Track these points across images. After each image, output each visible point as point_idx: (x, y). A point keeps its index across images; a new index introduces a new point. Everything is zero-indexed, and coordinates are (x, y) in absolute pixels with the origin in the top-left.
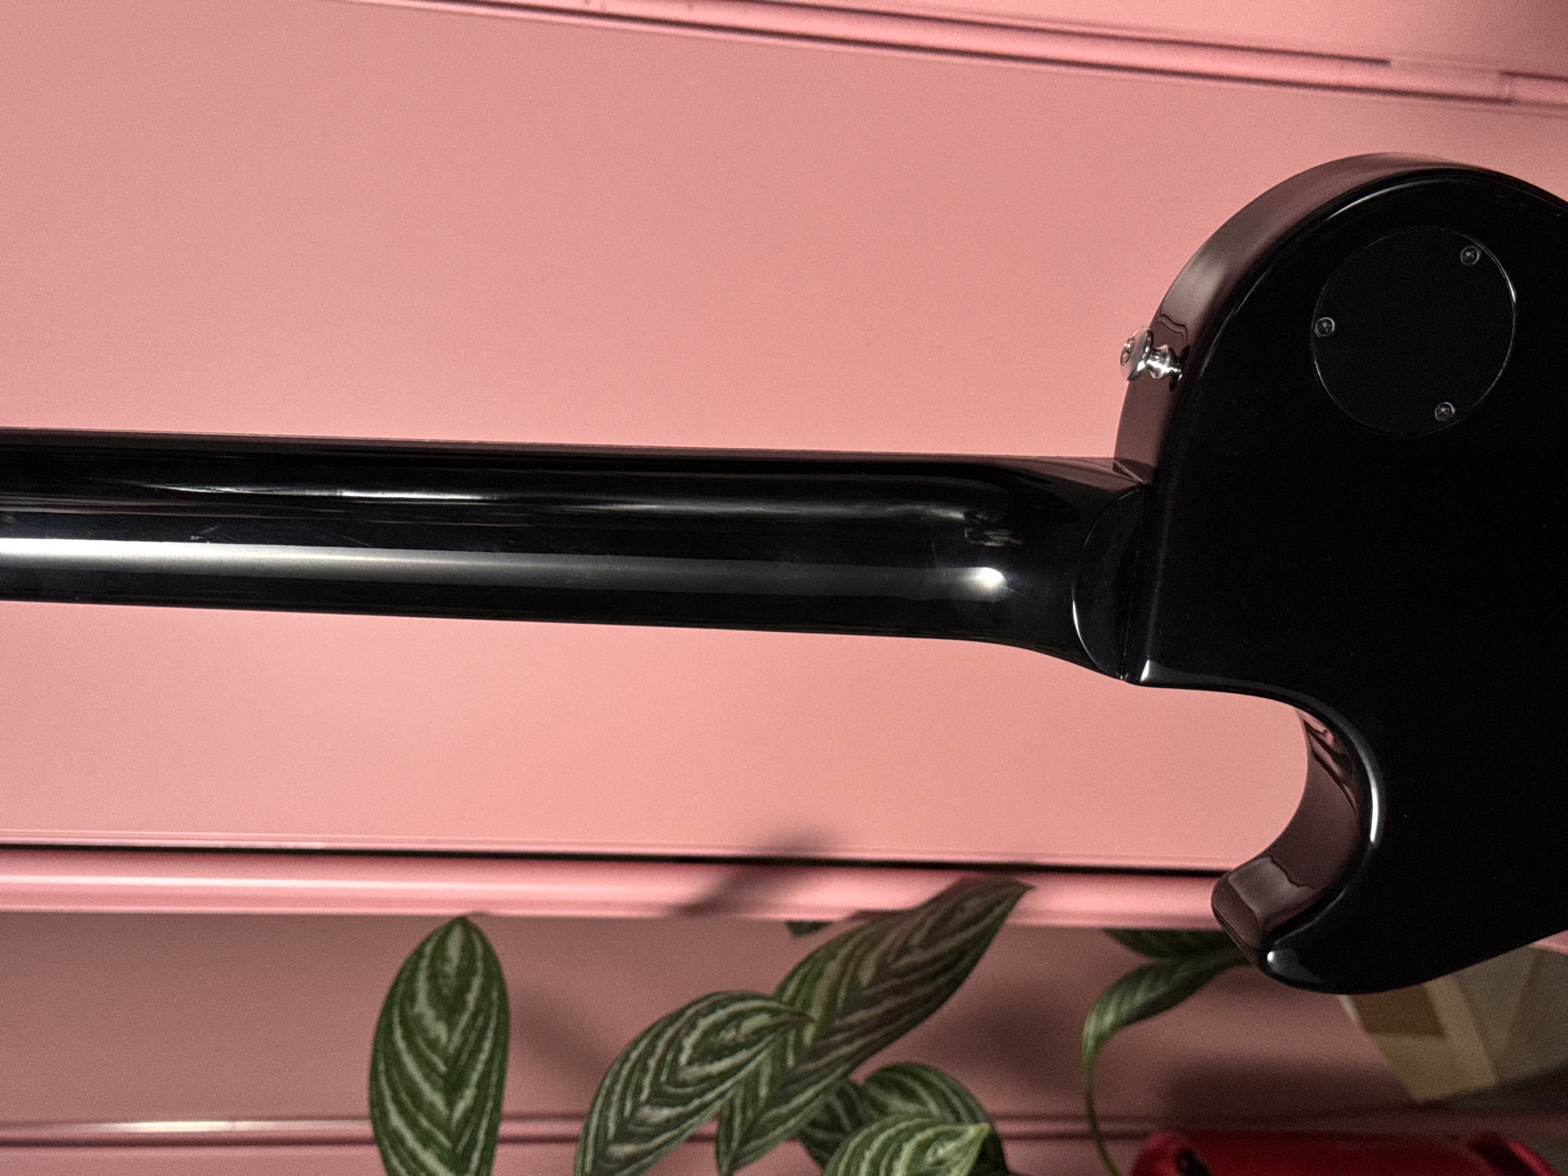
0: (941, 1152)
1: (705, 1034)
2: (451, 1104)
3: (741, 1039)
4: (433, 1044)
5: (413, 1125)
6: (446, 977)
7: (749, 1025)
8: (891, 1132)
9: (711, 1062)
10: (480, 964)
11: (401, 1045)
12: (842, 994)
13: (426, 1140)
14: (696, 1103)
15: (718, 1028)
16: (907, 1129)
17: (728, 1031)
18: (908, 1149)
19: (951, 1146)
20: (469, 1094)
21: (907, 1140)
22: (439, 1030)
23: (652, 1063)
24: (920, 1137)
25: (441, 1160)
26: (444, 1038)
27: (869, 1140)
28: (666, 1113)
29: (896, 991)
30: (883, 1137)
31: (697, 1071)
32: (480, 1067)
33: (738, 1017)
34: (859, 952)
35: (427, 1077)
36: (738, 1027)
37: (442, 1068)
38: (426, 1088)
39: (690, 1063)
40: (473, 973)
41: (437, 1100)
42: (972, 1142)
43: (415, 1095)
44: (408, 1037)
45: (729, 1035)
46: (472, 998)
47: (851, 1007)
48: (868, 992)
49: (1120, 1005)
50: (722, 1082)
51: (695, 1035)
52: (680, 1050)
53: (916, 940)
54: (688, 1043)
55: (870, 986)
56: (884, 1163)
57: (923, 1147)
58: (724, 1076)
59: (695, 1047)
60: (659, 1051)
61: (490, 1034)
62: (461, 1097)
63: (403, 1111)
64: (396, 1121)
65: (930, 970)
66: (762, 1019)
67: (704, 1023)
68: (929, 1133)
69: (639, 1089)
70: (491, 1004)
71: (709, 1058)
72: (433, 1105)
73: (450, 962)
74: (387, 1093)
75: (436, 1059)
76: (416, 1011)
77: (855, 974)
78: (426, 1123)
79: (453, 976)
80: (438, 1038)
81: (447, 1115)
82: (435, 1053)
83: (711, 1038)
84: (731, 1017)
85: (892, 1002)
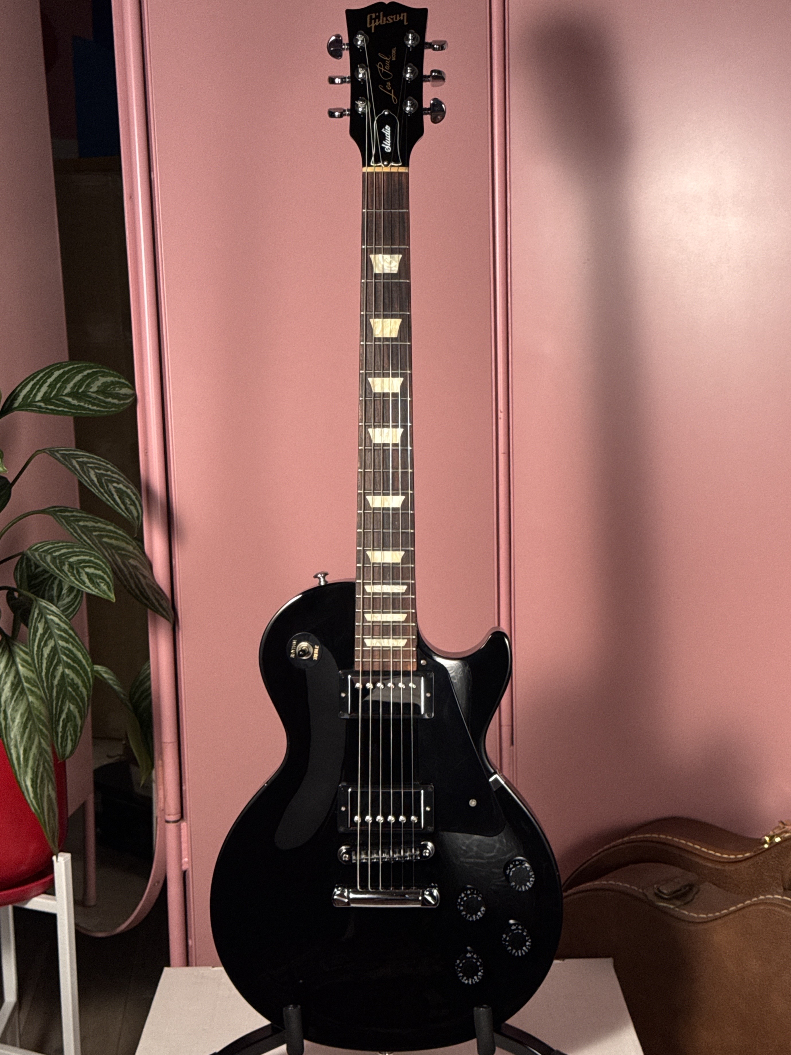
0: (102, 585)
1: (125, 492)
2: (68, 395)
3: (128, 506)
4: (88, 386)
5: (57, 380)
6: (114, 389)
7: (132, 508)
8: (104, 566)
9: (117, 495)
10: (122, 402)
11: (85, 373)
12: (123, 552)
13: (52, 386)
14: (102, 491)
15: (129, 496)
16: (106, 572)
17: (129, 501)
18: (99, 572)
19: (105, 588)
20: (75, 402)
21: (103, 572)
22: (94, 388)
23: (109, 473)
24: (105, 576)
25: (45, 393)
26: (91, 390)
27: (98, 558)
28: (95, 480)
29: (130, 573)
30: (101, 563)
31: (113, 490)
32: (86, 406)
33: (135, 505)
34: (138, 559)
35: (75, 385)
36: (131, 504)
37: (80, 391)
38: (71, 384)
39: (115, 487)
40: (119, 400)
41: (68, 390)
42: (108, 596)
43: (67, 381)
44: (88, 376)
45: (128, 501)
46: (110, 400)
47: (121, 556)
48: (127, 562)
50: (112, 500)
51: (124, 489)
52: (118, 483)
53: (148, 582)
54: (121, 486)
55: (129, 563)
56: (92, 565)
57: (102, 578)
58: (114, 500)
59: (120, 489)
60: (114, 475)
61: (99, 409)
62: (73, 400)
63: (60, 376)
64: (57, 374)
65: (140, 586)
66: (135, 514)
67: (129, 491)
68: (108, 580)
69: (99, 469)
70: (110, 408)
71: (119, 494)
72: (66, 388)
73: (120, 390)
74: (66, 369)
75: (84, 387)
76: (100, 378)
77: (131, 557)
78: (58, 386)
79: (115, 391)
80: (91, 387)
81: (64, 394)
82: (86, 387)
83: (125, 495)
84: (134, 502)
85: (126, 571)
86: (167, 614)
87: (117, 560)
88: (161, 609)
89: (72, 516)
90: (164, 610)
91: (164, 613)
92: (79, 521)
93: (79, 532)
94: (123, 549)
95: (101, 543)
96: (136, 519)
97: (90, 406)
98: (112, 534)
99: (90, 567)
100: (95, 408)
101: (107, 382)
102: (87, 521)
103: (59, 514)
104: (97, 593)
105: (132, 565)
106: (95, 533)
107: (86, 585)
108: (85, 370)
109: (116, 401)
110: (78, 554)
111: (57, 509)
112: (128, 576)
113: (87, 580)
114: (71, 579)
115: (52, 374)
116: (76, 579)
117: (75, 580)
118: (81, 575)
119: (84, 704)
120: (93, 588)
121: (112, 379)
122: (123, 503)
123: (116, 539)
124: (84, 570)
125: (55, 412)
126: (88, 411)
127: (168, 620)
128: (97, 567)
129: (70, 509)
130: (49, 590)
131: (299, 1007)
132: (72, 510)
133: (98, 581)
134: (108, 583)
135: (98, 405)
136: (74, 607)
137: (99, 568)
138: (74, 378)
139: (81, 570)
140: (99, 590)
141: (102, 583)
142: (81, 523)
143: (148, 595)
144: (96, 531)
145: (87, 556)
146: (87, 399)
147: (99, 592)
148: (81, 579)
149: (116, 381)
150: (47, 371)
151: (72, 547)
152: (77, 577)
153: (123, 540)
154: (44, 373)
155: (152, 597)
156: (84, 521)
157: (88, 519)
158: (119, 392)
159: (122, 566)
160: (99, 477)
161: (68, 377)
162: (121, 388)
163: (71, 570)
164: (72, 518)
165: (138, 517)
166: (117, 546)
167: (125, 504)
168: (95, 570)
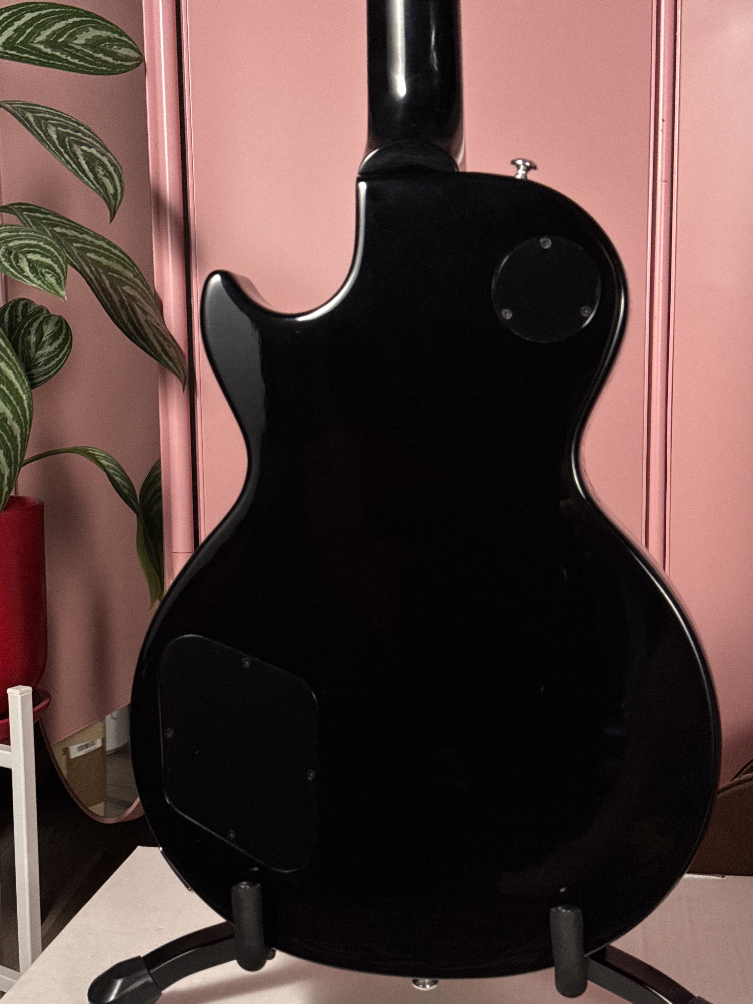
0: (49, 276)
1: (100, 160)
2: (41, 42)
3: (100, 176)
4: (73, 36)
5: (27, 24)
6: (111, 46)
7: (107, 181)
8: (56, 254)
9: (85, 160)
10: (119, 62)
11: (70, 21)
12: (116, 276)
13: (19, 31)
14: (62, 150)
15: (103, 166)
16: (59, 261)
17: (102, 170)
18: (48, 261)
19: (53, 280)
20: (49, 51)
21: (53, 260)
22: (81, 40)
23: (79, 134)
24: (55, 266)
25: (10, 38)
26: (77, 41)
27: (50, 244)
28: (54, 137)
30: (52, 250)
31: (79, 153)
32: (64, 56)
33: (111, 177)
35: (53, 33)
36: (105, 175)
37: (60, 40)
38: (49, 32)
39: (83, 150)
40: (115, 59)
41: (42, 37)
42: (56, 292)
43: (44, 26)
44: (75, 24)
45: (101, 172)
46: (101, 55)
47: (112, 278)
48: (119, 288)
50: (75, 163)
51: (98, 155)
52: (89, 147)
54: (93, 151)
56: (38, 250)
57: (50, 268)
59: (91, 154)
60: (85, 138)
61: (82, 63)
62: (45, 47)
63: (33, 20)
64: (28, 16)
66: (111, 190)
67: (105, 159)
68: (58, 271)
69: (64, 128)
71: (87, 160)
72: (39, 35)
73: (120, 49)
74: (44, 12)
75: (65, 36)
76: (90, 29)
77: (128, 284)
78: (28, 31)
79: (112, 49)
80: (76, 39)
81: (35, 42)
82: (68, 37)
83: (97, 162)
84: (110, 173)
85: (115, 298)
86: (175, 365)
87: (103, 281)
88: (165, 358)
89: (44, 219)
90: (171, 359)
91: (171, 364)
94: (116, 272)
96: (111, 197)
97: (69, 58)
98: (101, 251)
99: (34, 252)
100: (77, 61)
101: (100, 36)
102: (67, 229)
103: (26, 213)
104: (40, 285)
105: (128, 295)
106: (75, 245)
107: (25, 274)
108: (70, 17)
109: (110, 60)
110: (22, 237)
111: (23, 207)
112: (118, 304)
113: (27, 269)
114: (4, 266)
115: (23, 16)
116: (11, 265)
117: (9, 267)
118: (20, 261)
120: (35, 280)
121: (109, 34)
122: (92, 170)
123: (108, 258)
124: (26, 257)
125: (16, 58)
126: (66, 63)
127: (179, 378)
128: (45, 253)
129: (42, 210)
131: (259, 885)
132: (47, 212)
133: (43, 271)
134: (58, 274)
135: (81, 59)
137: (49, 255)
138: (53, 24)
139: (20, 256)
140: (43, 282)
141: (49, 273)
142: (58, 229)
143: (146, 334)
144: (77, 242)
145: (35, 240)
146: (66, 49)
147: (42, 284)
148: (19, 267)
149: (115, 38)
150: (15, 10)
151: (17, 231)
152: (14, 263)
153: (118, 262)
154: (10, 12)
155: (151, 337)
156: (62, 227)
157: (68, 226)
158: (117, 51)
159: (111, 290)
160: (63, 136)
161: (44, 21)
162: (120, 47)
163: (7, 255)
164: (45, 221)
165: (115, 195)
166: (105, 266)
167: (95, 174)
168: (42, 257)
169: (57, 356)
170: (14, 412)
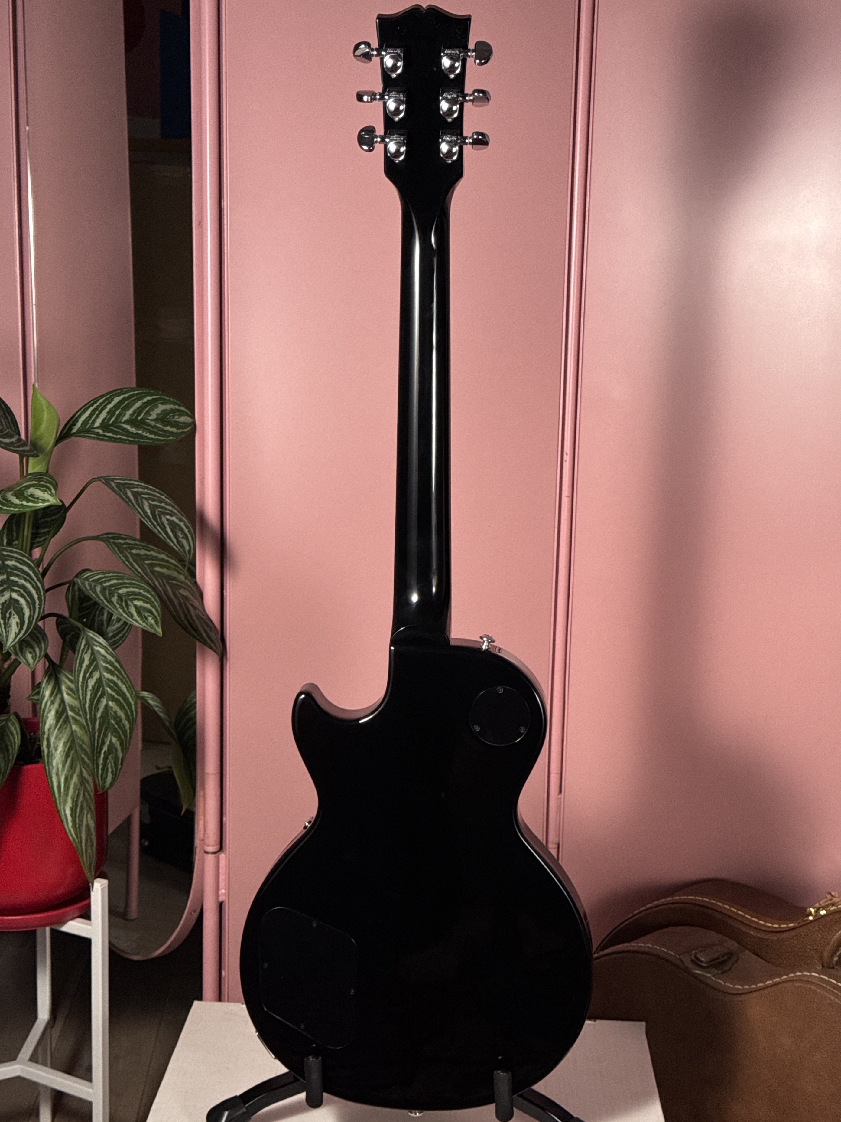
0: (150, 618)
1: (179, 525)
2: (127, 422)
3: (180, 539)
4: (148, 413)
5: (116, 407)
6: (174, 417)
7: (184, 542)
8: (153, 600)
9: (170, 528)
10: (181, 431)
11: (145, 400)
12: (174, 582)
13: (111, 413)
14: (155, 523)
15: (182, 530)
16: (155, 605)
17: (181, 534)
18: (148, 606)
19: (153, 622)
20: (133, 430)
21: (151, 606)
22: (153, 416)
23: (163, 505)
24: (154, 610)
25: (104, 420)
26: (150, 418)
27: (148, 591)
28: (149, 511)
29: (180, 604)
30: (150, 596)
31: (166, 523)
32: (144, 434)
33: (186, 538)
34: (189, 589)
35: (134, 412)
36: (183, 538)
37: (139, 418)
38: (131, 411)
39: (168, 520)
40: (178, 429)
41: (126, 417)
42: (155, 629)
43: (127, 407)
44: (148, 403)
45: (180, 534)
46: (168, 428)
47: (172, 586)
48: (177, 593)
49: (157, 706)
50: (164, 533)
51: (177, 521)
52: (171, 516)
53: (198, 612)
54: (174, 519)
55: (180, 593)
56: (140, 597)
57: (150, 612)
58: (166, 533)
59: (173, 521)
60: (168, 507)
61: (157, 437)
62: (131, 427)
63: (120, 402)
64: (117, 400)
65: (189, 617)
66: (187, 548)
67: (182, 524)
68: (156, 614)
69: (153, 500)
70: (168, 437)
71: (171, 527)
72: (125, 415)
73: (180, 418)
74: (126, 395)
75: (143, 414)
76: (159, 405)
77: (182, 587)
78: (117, 412)
79: (175, 419)
80: (150, 415)
81: (123, 421)
82: (145, 414)
83: (178, 528)
84: (186, 535)
85: (176, 602)
86: (215, 646)
87: (167, 590)
88: (209, 641)
89: (125, 544)
90: (212, 641)
91: (213, 645)
92: (132, 549)
93: (131, 560)
94: (174, 579)
95: (153, 572)
96: (187, 552)
97: (148, 435)
98: (163, 563)
99: (139, 600)
100: (153, 436)
101: (166, 410)
102: (140, 549)
103: (112, 541)
104: (145, 627)
105: (183, 596)
106: (147, 562)
107: (134, 618)
108: (145, 397)
109: (174, 430)
110: (128, 585)
111: (110, 536)
112: (178, 607)
113: (135, 614)
114: (119, 611)
115: (112, 400)
116: (124, 611)
117: (123, 613)
118: (130, 607)
119: (126, 736)
120: (141, 622)
121: (172, 406)
122: (176, 536)
123: (168, 568)
124: (133, 603)
125: (113, 439)
126: (147, 439)
127: (216, 652)
128: (146, 600)
129: (123, 536)
130: (99, 615)
131: (320, 1058)
132: (126, 537)
133: (146, 615)
134: (155, 617)
135: (156, 434)
136: (123, 633)
137: (148, 601)
138: (134, 404)
139: (129, 603)
140: (146, 624)
141: (150, 616)
142: (134, 551)
143: (196, 626)
144: (147, 559)
145: (137, 588)
146: (146, 427)
147: (146, 625)
148: (129, 612)
149: (176, 409)
150: (107, 397)
151: (122, 578)
152: (126, 609)
153: (175, 570)
154: (104, 399)
155: (200, 629)
156: (137, 549)
157: (141, 547)
158: (177, 420)
159: (172, 597)
160: (153, 508)
161: (128, 403)
162: (180, 416)
163: (120, 602)
164: (124, 546)
165: (189, 551)
166: (169, 576)
168: (144, 603)
169: (123, 630)
170: (126, 714)
